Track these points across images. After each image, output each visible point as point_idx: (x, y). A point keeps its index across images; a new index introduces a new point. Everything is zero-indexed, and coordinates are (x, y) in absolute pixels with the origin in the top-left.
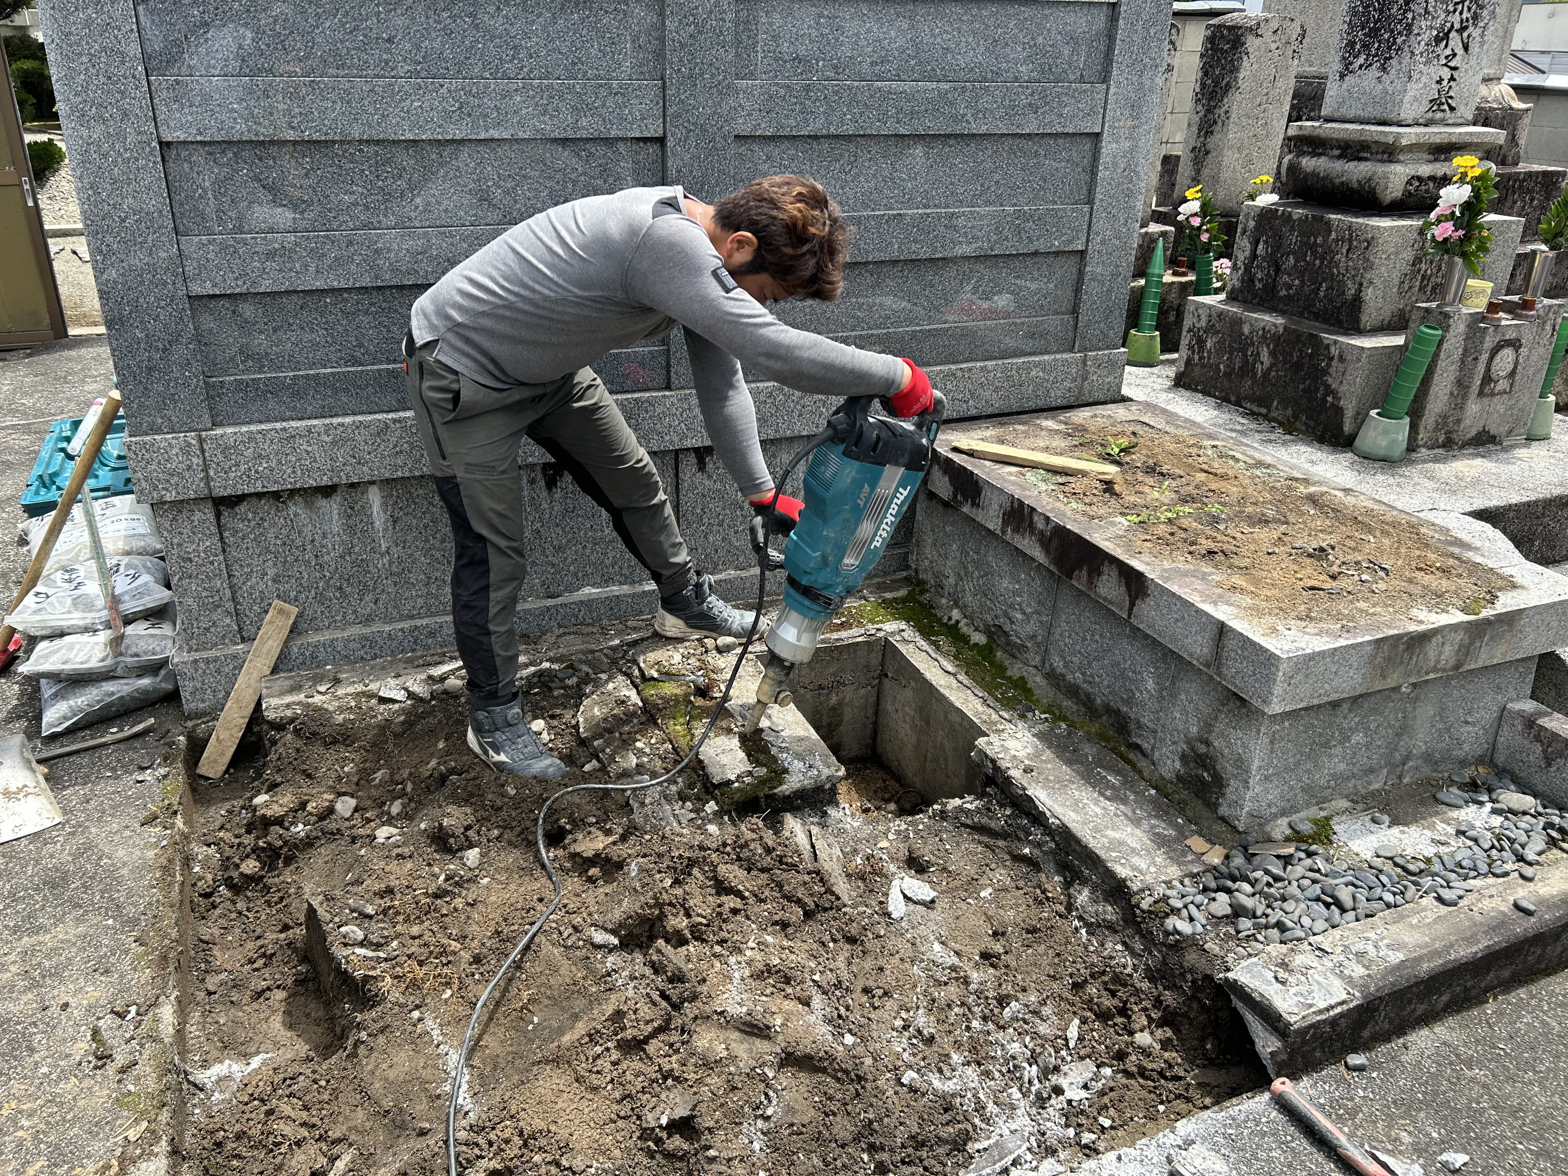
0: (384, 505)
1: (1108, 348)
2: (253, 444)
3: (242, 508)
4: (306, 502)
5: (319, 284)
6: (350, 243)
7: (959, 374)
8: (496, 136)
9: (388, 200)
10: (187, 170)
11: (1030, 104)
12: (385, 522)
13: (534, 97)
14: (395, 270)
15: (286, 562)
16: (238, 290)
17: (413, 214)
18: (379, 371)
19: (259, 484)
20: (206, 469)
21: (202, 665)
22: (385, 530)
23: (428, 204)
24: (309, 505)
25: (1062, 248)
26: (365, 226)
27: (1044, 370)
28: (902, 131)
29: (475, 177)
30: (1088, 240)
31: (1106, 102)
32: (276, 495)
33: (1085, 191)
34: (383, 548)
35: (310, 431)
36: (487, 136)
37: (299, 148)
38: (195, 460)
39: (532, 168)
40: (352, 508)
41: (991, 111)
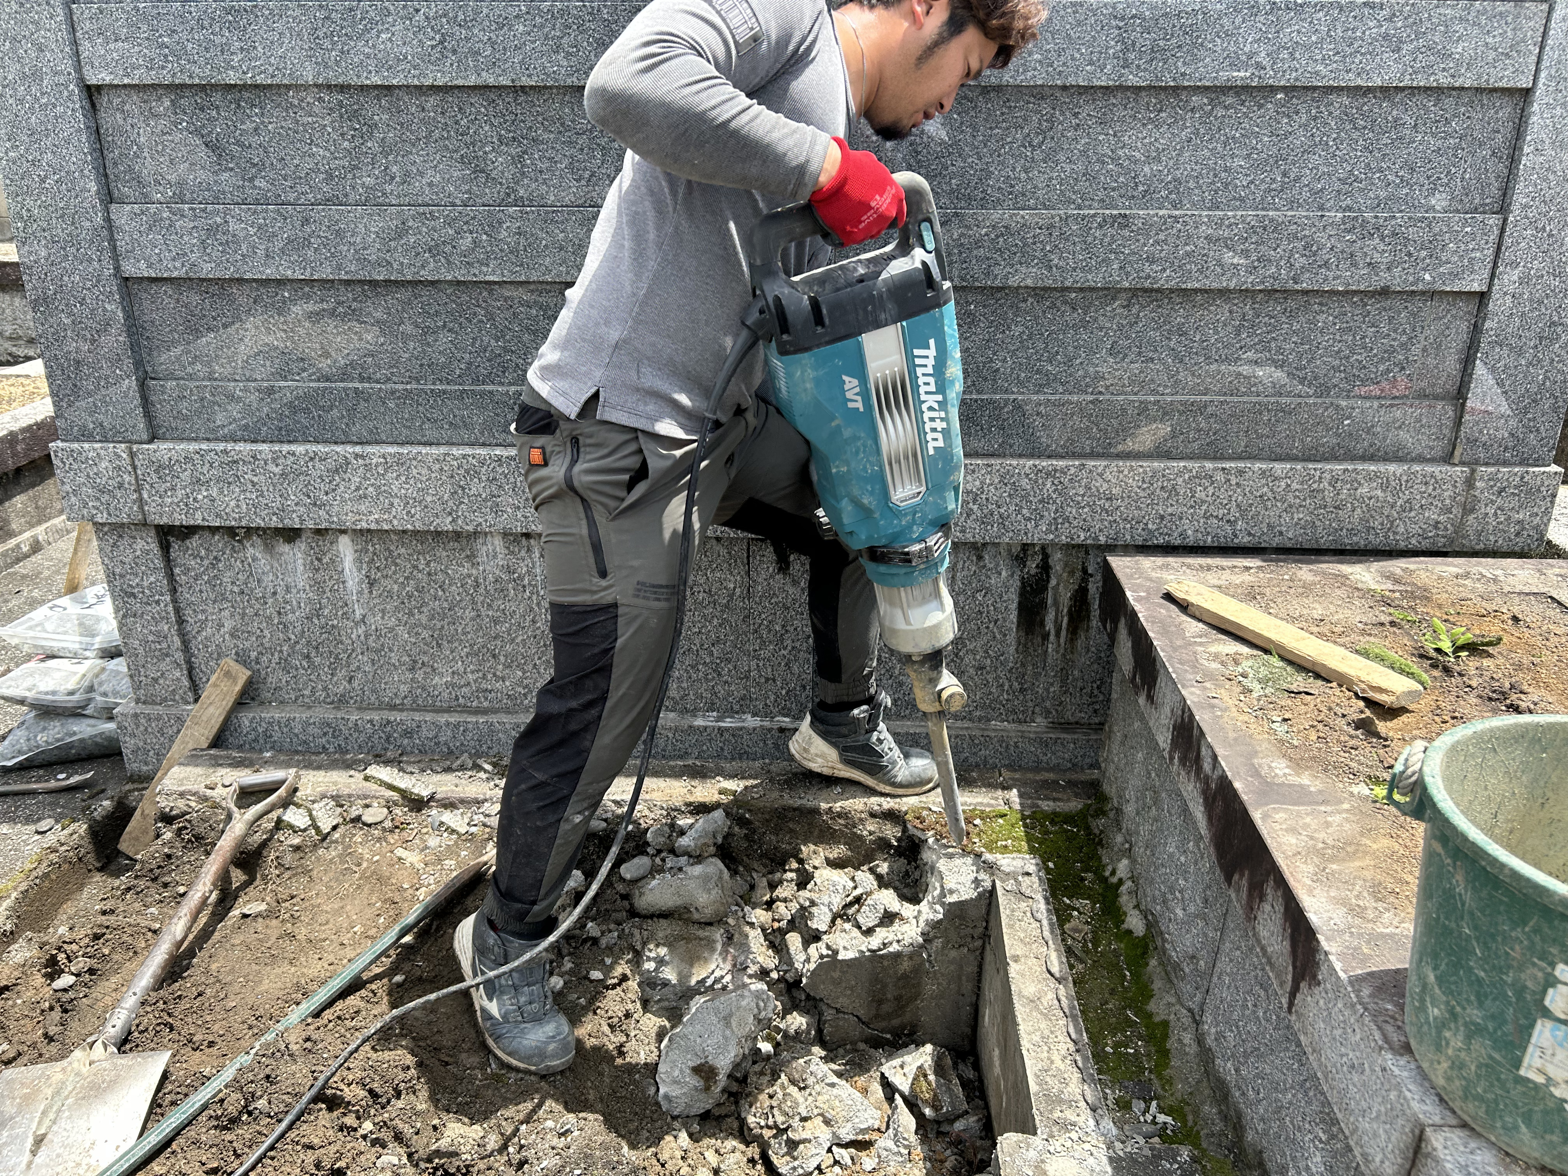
0: (358, 561)
1: (1524, 462)
3: (194, 542)
4: (266, 545)
10: (121, 122)
12: (361, 582)
15: (244, 615)
20: (139, 490)
21: (143, 721)
24: (269, 548)
25: (1439, 286)
30: (1493, 276)
31: (1545, 34)
32: (231, 532)
33: (1492, 190)
34: (358, 616)
35: (254, 457)
38: (127, 478)
40: (319, 560)
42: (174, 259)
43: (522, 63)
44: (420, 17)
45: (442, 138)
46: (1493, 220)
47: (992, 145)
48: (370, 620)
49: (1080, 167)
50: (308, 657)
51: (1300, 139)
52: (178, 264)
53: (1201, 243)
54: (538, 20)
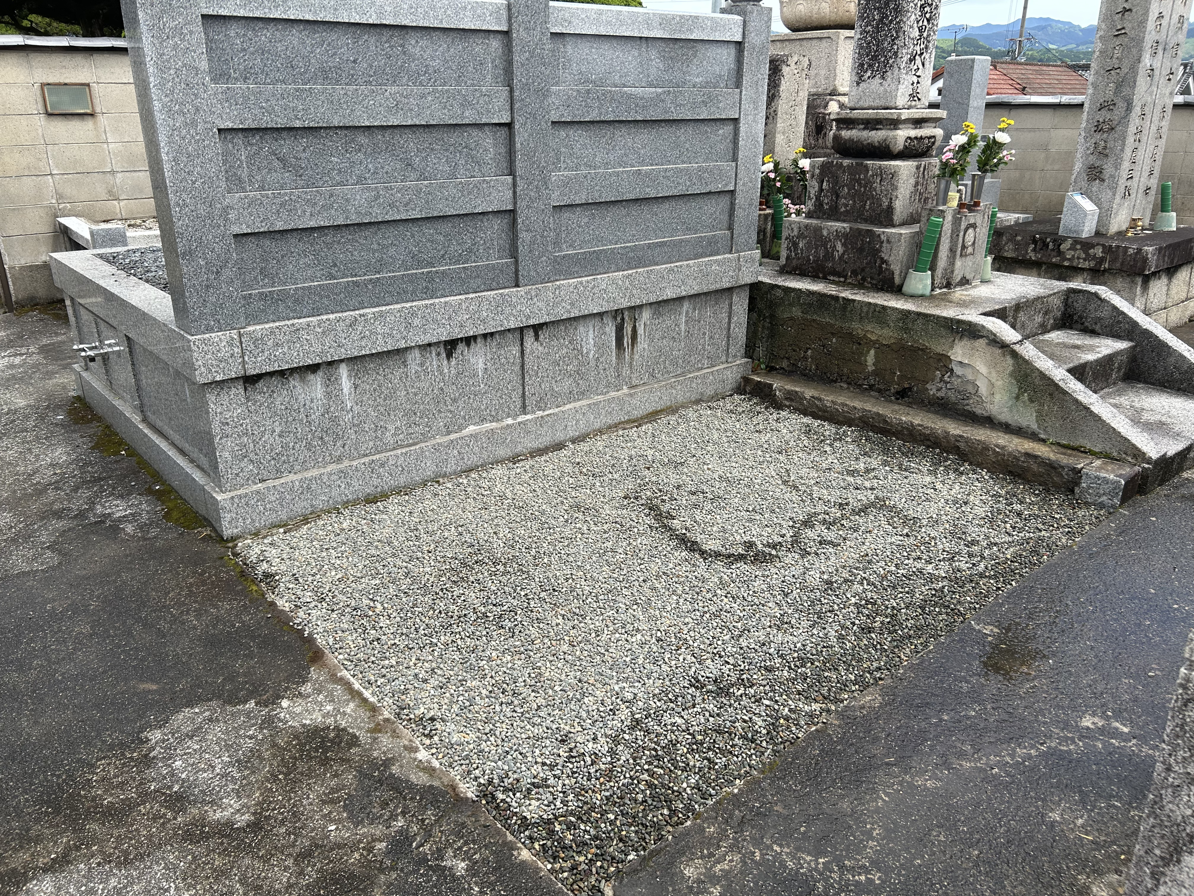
0: (350, 376)
1: (749, 250)
2: (273, 336)
3: (261, 384)
4: (301, 377)
5: (312, 224)
6: (331, 195)
7: (676, 269)
8: (417, 123)
9: (352, 167)
10: (231, 148)
11: (703, 101)
12: (350, 388)
13: (438, 98)
14: (358, 213)
15: (287, 421)
16: (262, 230)
17: (367, 175)
18: (347, 282)
19: (276, 365)
20: (243, 357)
21: (236, 500)
22: (350, 394)
23: (376, 168)
24: (303, 380)
25: (723, 189)
26: (338, 184)
27: (718, 265)
28: (639, 118)
29: (403, 150)
30: (736, 184)
31: (740, 100)
32: (282, 373)
33: (731, 154)
34: (349, 408)
35: (308, 325)
36: (412, 123)
37: (299, 132)
38: (236, 350)
39: (437, 144)
40: (329, 380)
41: (684, 106)
42: (262, 222)
43: (430, 114)
44: (387, 93)
45: (392, 150)
46: (734, 164)
47: (597, 144)
48: (355, 408)
49: (623, 152)
50: (322, 438)
51: (682, 138)
52: (263, 224)
53: (661, 178)
54: (437, 95)
